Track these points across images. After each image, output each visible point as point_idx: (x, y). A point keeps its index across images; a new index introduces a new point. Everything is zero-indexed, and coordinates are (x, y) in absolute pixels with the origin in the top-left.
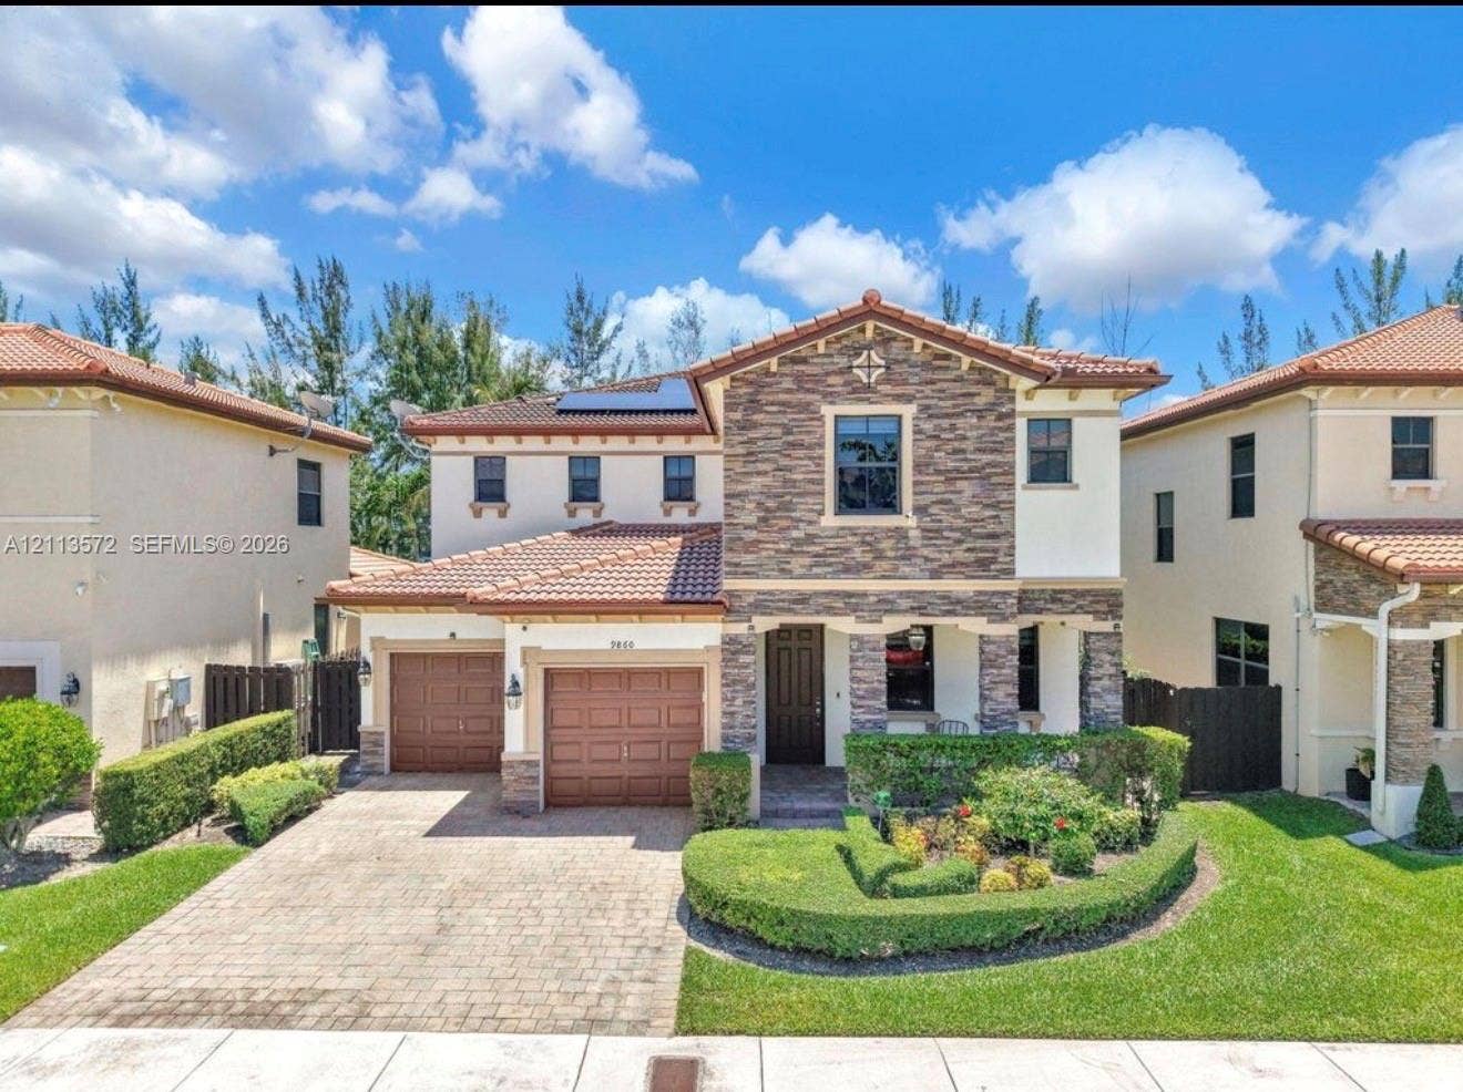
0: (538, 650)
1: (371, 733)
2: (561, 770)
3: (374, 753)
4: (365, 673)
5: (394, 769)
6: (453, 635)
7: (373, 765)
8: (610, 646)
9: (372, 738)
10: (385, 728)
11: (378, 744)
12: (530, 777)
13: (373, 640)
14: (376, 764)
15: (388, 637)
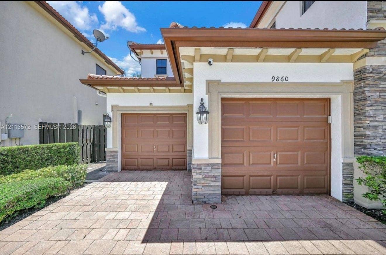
0: (218, 82)
1: (111, 152)
2: (232, 170)
3: (113, 161)
4: (108, 122)
5: (123, 169)
6: (151, 104)
7: (111, 168)
8: (270, 80)
9: (112, 154)
10: (119, 149)
11: (115, 157)
12: (214, 176)
13: (113, 106)
14: (114, 167)
15: (120, 105)
